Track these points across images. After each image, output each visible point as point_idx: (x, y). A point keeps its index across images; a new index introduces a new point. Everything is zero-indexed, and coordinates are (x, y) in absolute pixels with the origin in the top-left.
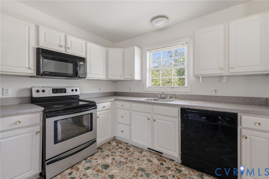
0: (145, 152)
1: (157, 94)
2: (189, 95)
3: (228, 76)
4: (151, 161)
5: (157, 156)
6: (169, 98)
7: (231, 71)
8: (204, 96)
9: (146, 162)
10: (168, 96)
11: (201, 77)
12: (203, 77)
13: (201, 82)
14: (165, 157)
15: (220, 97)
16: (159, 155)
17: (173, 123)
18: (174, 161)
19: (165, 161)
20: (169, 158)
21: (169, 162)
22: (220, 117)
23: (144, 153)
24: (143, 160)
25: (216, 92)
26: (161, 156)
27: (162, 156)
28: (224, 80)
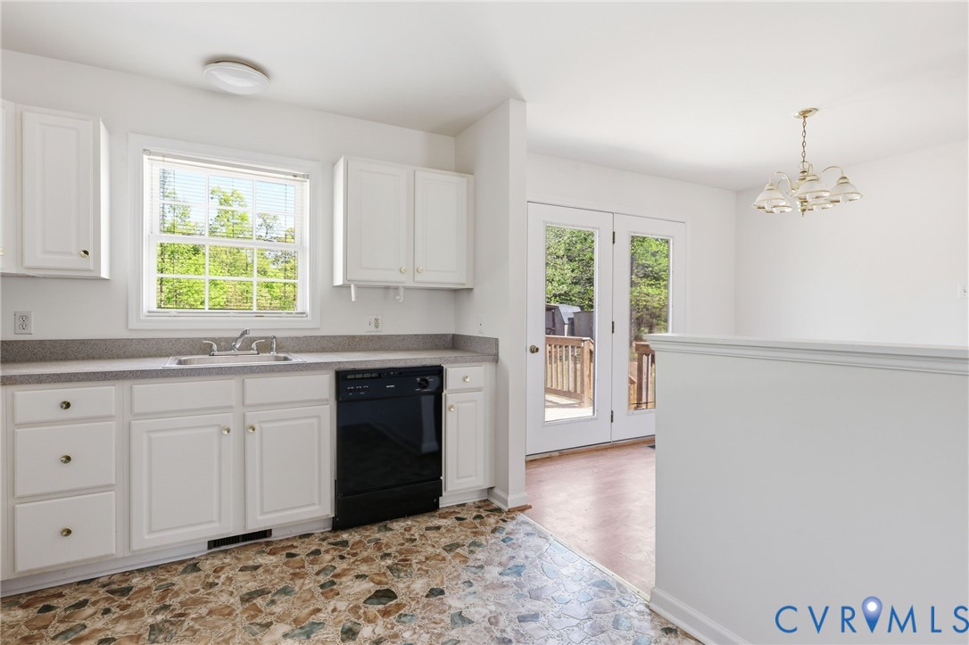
0: (208, 562)
1: (205, 339)
2: (316, 337)
3: (406, 289)
4: (256, 568)
5: (256, 549)
6: (256, 352)
7: (418, 277)
8: (354, 337)
9: (242, 577)
10: (254, 345)
11: (355, 285)
12: (358, 287)
13: (353, 300)
14: (281, 540)
15: (386, 337)
16: (261, 544)
17: (314, 421)
18: (312, 534)
19: (293, 547)
20: (295, 537)
21: (303, 542)
22: (418, 379)
23: (207, 566)
24: (230, 579)
25: (377, 326)
26: (268, 544)
27: (272, 542)
28: (401, 297)
